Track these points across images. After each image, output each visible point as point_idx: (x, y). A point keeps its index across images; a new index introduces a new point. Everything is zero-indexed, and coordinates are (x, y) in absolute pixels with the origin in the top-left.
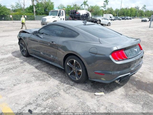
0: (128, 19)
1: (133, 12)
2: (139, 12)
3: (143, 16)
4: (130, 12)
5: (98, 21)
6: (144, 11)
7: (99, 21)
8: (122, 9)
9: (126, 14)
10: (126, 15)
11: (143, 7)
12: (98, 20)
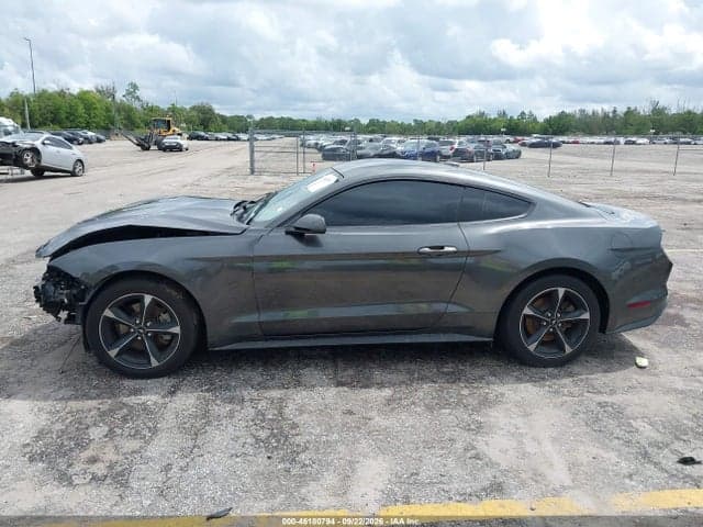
0: (91, 143)
1: (95, 108)
2: (118, 111)
3: (138, 127)
4: (81, 110)
5: (25, 157)
6: (136, 105)
7: (31, 155)
8: (42, 96)
9: (67, 118)
10: (69, 125)
11: (129, 93)
12: (26, 149)
